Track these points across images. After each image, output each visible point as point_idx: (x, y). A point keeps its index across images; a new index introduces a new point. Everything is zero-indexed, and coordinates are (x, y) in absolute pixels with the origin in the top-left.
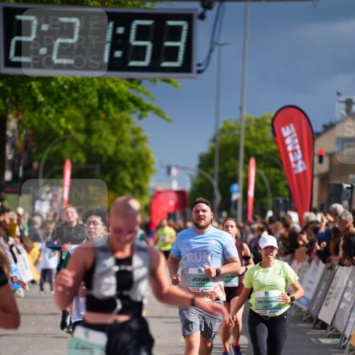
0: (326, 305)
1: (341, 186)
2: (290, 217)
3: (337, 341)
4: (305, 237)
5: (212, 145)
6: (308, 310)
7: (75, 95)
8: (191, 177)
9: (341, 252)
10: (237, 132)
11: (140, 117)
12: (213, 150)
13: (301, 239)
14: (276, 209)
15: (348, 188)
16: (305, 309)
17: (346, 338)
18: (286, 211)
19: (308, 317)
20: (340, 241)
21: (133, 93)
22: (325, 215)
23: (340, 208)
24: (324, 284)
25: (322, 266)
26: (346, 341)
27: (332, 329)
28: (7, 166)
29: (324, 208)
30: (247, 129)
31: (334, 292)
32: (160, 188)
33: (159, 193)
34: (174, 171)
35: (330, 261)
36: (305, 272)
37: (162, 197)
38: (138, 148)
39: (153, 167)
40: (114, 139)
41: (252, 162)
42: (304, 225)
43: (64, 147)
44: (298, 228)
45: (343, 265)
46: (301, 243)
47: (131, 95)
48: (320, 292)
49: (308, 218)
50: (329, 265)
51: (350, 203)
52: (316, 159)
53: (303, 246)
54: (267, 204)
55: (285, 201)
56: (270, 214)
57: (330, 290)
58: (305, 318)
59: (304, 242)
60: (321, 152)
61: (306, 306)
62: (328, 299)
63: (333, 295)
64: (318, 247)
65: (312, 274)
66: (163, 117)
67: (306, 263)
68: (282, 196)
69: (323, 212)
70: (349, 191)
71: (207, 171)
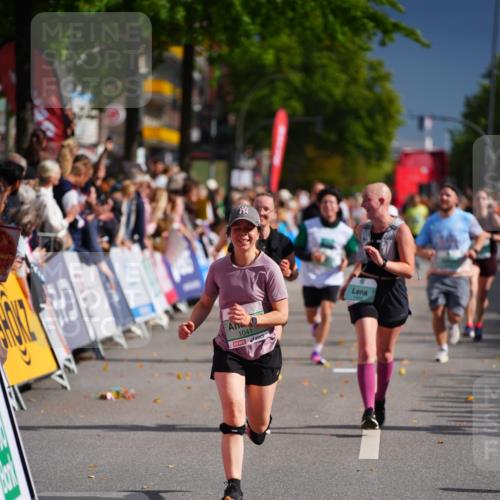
5: (486, 82)
7: (290, 14)
8: (451, 132)
11: (383, 44)
12: (486, 91)
21: (373, 8)
28: (195, 121)
32: (408, 149)
33: (407, 155)
34: (428, 123)
37: (410, 162)
38: (378, 89)
39: (399, 118)
40: (344, 78)
43: (273, 91)
47: (371, 11)
66: (417, 40)
71: (476, 121)
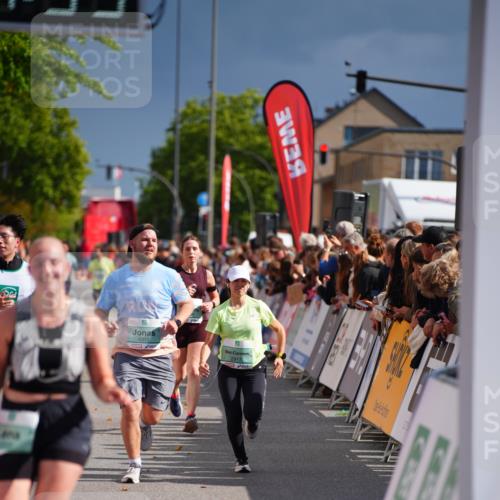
0: (331, 364)
1: (352, 196)
2: (280, 240)
3: (344, 413)
4: (300, 268)
5: (171, 134)
6: (305, 371)
8: (141, 181)
9: (351, 290)
10: (206, 117)
12: (171, 144)
13: (296, 272)
14: (261, 229)
15: (360, 199)
16: (302, 369)
17: (357, 410)
18: (275, 232)
19: (305, 380)
20: (350, 272)
22: (330, 237)
23: (349, 227)
24: (328, 334)
25: (325, 308)
26: (358, 413)
27: (338, 397)
29: (328, 228)
30: (220, 113)
31: (341, 345)
33: (96, 203)
34: (116, 173)
35: (336, 301)
36: (302, 318)
37: (99, 210)
38: (64, 137)
39: (86, 167)
40: (28, 124)
41: (227, 160)
42: (301, 251)
44: (293, 255)
45: (354, 308)
46: (296, 276)
48: (323, 346)
49: (305, 241)
50: (335, 308)
51: (364, 221)
52: (317, 157)
53: (298, 280)
54: (248, 223)
55: (274, 217)
56: (253, 235)
57: (336, 343)
58: (301, 382)
59: (299, 274)
60: (325, 146)
61: (302, 365)
62: (333, 355)
63: (340, 350)
64: (320, 283)
65: (311, 321)
67: (302, 305)
68: (270, 210)
69: (327, 233)
70: (363, 202)
71: (163, 173)
